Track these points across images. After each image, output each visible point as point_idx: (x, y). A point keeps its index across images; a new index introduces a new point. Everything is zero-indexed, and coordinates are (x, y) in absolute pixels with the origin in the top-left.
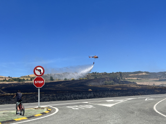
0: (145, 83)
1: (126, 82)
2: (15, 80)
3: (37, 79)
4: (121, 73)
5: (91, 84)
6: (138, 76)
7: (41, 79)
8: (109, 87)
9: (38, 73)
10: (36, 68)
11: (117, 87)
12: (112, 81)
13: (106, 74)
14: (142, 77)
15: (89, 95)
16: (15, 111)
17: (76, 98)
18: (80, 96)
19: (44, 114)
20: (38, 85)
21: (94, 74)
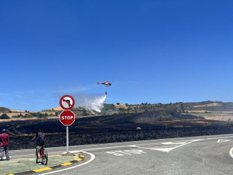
0: (216, 118)
1: (190, 117)
2: (34, 115)
4: (182, 104)
5: (141, 120)
6: (206, 108)
8: (166, 123)
9: (66, 105)
10: (62, 98)
11: (177, 124)
12: (170, 116)
13: (161, 105)
14: (213, 109)
16: (35, 159)
17: (118, 140)
18: (124, 137)
19: (74, 162)
21: (144, 106)
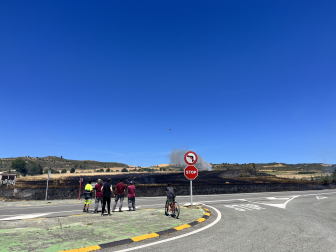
0: (283, 176)
1: (264, 174)
3: (189, 169)
4: (254, 165)
5: (226, 176)
6: (274, 168)
7: (194, 169)
8: (247, 179)
10: (187, 154)
11: (256, 180)
12: (248, 174)
13: (238, 165)
14: (279, 169)
15: (232, 189)
16: (163, 211)
17: (217, 193)
20: (190, 176)
21: (225, 165)
